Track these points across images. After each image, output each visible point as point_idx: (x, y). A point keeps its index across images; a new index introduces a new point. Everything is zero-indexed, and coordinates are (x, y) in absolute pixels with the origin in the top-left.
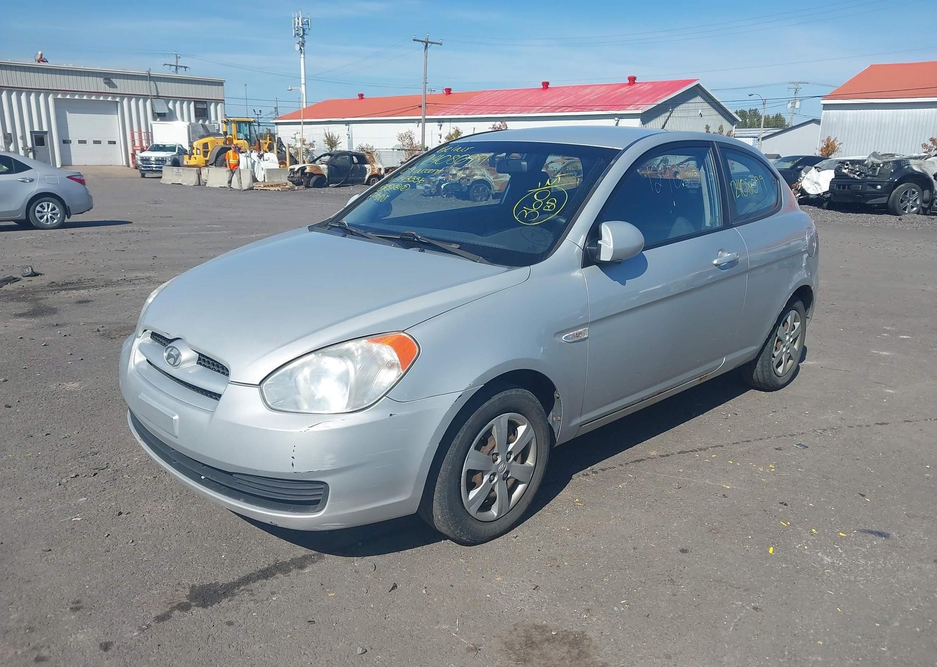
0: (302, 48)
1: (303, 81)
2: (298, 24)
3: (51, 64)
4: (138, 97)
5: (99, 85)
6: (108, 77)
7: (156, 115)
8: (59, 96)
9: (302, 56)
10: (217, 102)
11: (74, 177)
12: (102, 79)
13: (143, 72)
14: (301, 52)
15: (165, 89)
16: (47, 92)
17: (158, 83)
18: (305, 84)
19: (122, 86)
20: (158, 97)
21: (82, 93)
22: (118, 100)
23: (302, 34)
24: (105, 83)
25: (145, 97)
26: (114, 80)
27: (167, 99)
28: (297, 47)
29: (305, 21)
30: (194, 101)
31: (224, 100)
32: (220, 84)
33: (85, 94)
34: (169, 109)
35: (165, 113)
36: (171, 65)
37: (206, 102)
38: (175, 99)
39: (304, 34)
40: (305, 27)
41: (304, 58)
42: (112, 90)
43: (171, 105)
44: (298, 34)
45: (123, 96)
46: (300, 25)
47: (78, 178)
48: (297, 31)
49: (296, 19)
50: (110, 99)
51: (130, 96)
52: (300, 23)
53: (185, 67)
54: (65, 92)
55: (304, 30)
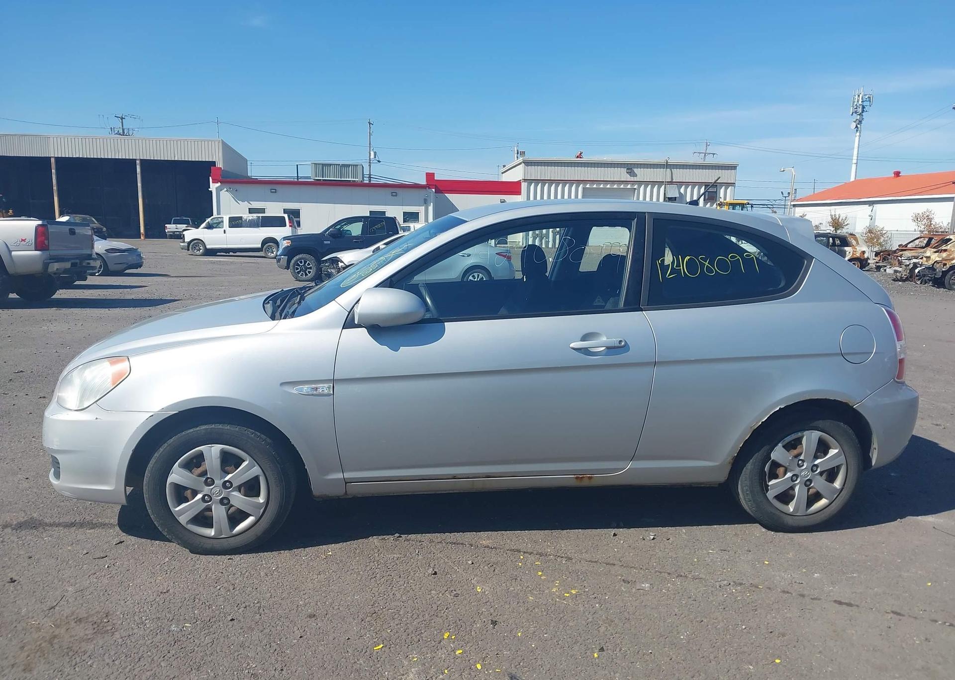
0: (859, 126)
1: (854, 161)
2: (858, 101)
3: (585, 158)
4: (653, 183)
5: (621, 174)
6: (630, 168)
7: (667, 199)
8: (588, 186)
9: (858, 134)
10: (728, 185)
11: (503, 254)
12: (626, 169)
13: (661, 160)
14: (857, 131)
15: (680, 175)
16: (579, 182)
17: (674, 171)
18: (857, 163)
19: (642, 174)
20: (671, 183)
21: (613, 182)
22: (636, 187)
23: (860, 112)
24: (627, 173)
25: (660, 183)
26: (635, 170)
27: (680, 184)
28: (854, 125)
29: (866, 97)
30: (705, 185)
31: (735, 183)
32: (733, 167)
33: (609, 183)
34: (680, 193)
35: (676, 198)
36: (700, 153)
37: (717, 185)
38: (687, 184)
39: (863, 111)
40: (865, 104)
41: (860, 136)
42: (632, 179)
43: (682, 190)
44: (856, 112)
45: (640, 183)
46: (860, 103)
47: (505, 254)
48: (856, 108)
49: (857, 97)
50: (629, 186)
51: (646, 183)
52: (860, 100)
53: (714, 154)
54: (593, 182)
55: (863, 107)
